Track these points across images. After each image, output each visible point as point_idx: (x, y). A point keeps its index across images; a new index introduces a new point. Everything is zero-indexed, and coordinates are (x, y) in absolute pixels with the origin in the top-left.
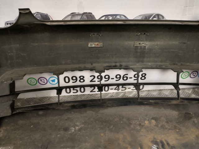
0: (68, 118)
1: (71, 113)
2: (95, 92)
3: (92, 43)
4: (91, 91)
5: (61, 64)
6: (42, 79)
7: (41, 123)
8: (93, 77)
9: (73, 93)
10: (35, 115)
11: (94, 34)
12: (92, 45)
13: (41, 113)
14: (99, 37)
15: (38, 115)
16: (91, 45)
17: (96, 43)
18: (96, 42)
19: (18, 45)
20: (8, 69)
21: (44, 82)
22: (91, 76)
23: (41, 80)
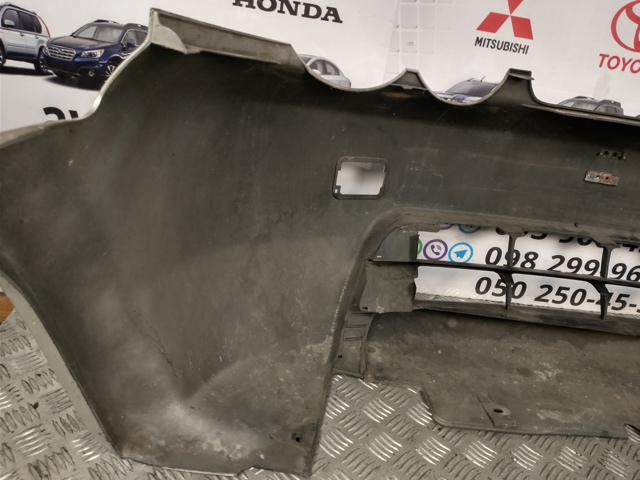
0: (516, 348)
1: (519, 338)
2: (547, 301)
3: (596, 174)
4: (538, 299)
5: (507, 212)
6: (435, 244)
7: (456, 347)
8: (558, 260)
9: (494, 294)
10: (441, 327)
11: (606, 153)
12: (594, 177)
13: (453, 323)
14: (617, 161)
15: (447, 328)
16: (592, 177)
17: (605, 175)
18: (606, 172)
19: (437, 151)
20: (395, 204)
21: (438, 254)
22: (554, 257)
23: (433, 247)
